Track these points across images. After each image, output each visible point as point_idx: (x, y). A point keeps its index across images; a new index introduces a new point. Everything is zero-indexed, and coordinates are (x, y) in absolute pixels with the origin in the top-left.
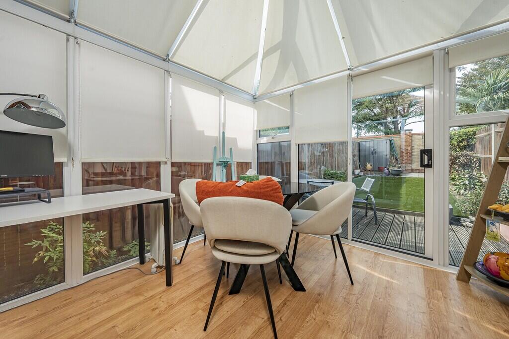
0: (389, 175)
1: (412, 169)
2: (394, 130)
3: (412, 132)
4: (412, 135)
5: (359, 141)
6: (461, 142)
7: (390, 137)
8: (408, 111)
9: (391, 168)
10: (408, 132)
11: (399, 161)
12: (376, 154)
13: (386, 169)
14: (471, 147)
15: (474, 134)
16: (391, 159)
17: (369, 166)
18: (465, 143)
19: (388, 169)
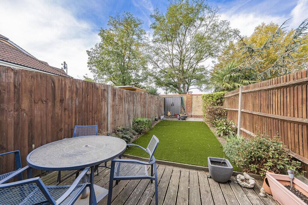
0: (180, 119)
1: (191, 115)
2: (183, 92)
3: (192, 94)
4: (192, 95)
5: (165, 97)
6: (218, 100)
7: (181, 95)
8: (190, 82)
9: (181, 115)
10: (190, 93)
11: (185, 110)
12: (174, 106)
13: (178, 115)
14: (221, 103)
15: (224, 95)
16: (181, 109)
17: (169, 114)
18: (219, 101)
19: (180, 115)
